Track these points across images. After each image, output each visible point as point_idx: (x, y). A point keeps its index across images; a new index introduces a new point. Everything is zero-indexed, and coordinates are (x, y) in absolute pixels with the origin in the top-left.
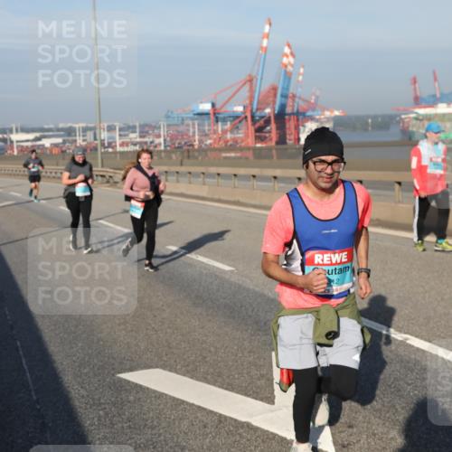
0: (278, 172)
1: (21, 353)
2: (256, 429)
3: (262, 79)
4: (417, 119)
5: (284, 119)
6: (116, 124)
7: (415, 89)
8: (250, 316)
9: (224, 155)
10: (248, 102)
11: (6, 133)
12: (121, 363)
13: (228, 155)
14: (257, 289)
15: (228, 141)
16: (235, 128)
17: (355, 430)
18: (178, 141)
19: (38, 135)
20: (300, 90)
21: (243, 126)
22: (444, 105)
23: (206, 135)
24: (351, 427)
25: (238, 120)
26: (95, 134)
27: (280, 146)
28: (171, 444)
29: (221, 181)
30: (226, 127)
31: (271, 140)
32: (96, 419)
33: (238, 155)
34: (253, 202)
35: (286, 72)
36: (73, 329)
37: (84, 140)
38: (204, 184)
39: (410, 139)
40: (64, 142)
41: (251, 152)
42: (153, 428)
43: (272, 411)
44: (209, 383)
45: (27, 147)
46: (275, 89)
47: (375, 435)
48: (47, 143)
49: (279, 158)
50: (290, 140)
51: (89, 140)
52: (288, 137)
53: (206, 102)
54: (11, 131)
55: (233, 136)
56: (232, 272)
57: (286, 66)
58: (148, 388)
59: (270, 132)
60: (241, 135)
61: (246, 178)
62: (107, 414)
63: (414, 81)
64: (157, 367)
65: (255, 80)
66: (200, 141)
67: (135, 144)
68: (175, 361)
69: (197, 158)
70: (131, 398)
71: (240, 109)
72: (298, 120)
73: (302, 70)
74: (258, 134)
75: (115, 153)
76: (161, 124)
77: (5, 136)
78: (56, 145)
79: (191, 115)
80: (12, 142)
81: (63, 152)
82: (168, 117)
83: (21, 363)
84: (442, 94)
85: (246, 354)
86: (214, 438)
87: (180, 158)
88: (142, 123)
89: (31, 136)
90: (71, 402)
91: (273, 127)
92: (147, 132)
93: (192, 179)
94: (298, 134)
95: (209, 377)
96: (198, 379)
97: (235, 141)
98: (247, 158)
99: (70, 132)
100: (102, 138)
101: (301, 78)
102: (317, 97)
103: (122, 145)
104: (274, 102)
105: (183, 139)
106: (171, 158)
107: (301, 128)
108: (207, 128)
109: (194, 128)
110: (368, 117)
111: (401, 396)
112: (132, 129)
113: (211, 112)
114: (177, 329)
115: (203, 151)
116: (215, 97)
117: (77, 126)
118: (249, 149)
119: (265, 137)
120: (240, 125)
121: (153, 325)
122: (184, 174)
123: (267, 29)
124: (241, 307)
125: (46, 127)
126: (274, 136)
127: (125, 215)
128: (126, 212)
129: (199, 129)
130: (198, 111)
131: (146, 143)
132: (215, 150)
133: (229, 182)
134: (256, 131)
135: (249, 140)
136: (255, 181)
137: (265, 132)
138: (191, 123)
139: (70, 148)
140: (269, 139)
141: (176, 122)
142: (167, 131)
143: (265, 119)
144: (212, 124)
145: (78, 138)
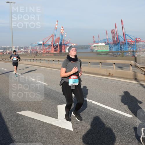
0: (59, 59)
2: (53, 125)
3: (56, 35)
4: (94, 46)
5: (62, 46)
6: (17, 47)
7: (94, 39)
8: (52, 97)
9: (46, 55)
10: (52, 41)
12: (18, 109)
13: (47, 55)
14: (54, 89)
15: (47, 51)
16: (49, 48)
17: (78, 124)
20: (65, 39)
21: (51, 48)
22: (101, 43)
23: (41, 50)
24: (77, 124)
25: (50, 46)
26: (12, 49)
27: (60, 53)
28: (31, 130)
29: (45, 62)
30: (46, 48)
32: (11, 124)
33: (50, 55)
34: (53, 67)
35: (62, 34)
36: (5, 101)
37: (9, 51)
38: (41, 62)
39: (93, 51)
40: (3, 51)
42: (26, 126)
43: (57, 121)
44: (41, 114)
46: (59, 38)
47: (83, 125)
49: (60, 56)
50: (63, 51)
53: (41, 41)
56: (47, 85)
57: (62, 33)
58: (25, 116)
61: (51, 61)
62: (14, 123)
63: (94, 37)
64: (27, 110)
65: (54, 36)
66: (40, 51)
67: (23, 52)
68: (32, 109)
69: (39, 56)
70: (20, 118)
71: (50, 43)
72: (65, 46)
73: (66, 34)
76: (30, 47)
78: (1, 52)
79: (37, 45)
81: (3, 54)
82: (31, 45)
84: (100, 41)
85: (51, 106)
86: (42, 128)
88: (25, 46)
90: (4, 120)
91: (59, 48)
92: (26, 49)
93: (38, 61)
94: (65, 50)
95: (41, 112)
96: (38, 113)
97: (49, 51)
98: (52, 56)
99: (5, 48)
101: (65, 36)
102: (70, 41)
103: (19, 52)
104: (59, 41)
105: (35, 51)
106: (32, 56)
107: (66, 48)
108: (41, 48)
110: (83, 46)
111: (90, 116)
112: (22, 48)
113: (43, 44)
115: (41, 54)
116: (44, 40)
117: (7, 47)
118: (52, 53)
122: (35, 60)
123: (57, 23)
124: (50, 94)
126: (59, 50)
127: (20, 70)
128: (20, 69)
129: (39, 48)
130: (39, 44)
131: (26, 52)
132: (44, 53)
133: (47, 62)
134: (54, 49)
135: (53, 51)
136: (54, 62)
137: (56, 49)
138: (37, 47)
139: (5, 53)
140: (57, 51)
141: (33, 46)
142: (31, 49)
143: (57, 46)
144: (43, 47)
145: (7, 50)
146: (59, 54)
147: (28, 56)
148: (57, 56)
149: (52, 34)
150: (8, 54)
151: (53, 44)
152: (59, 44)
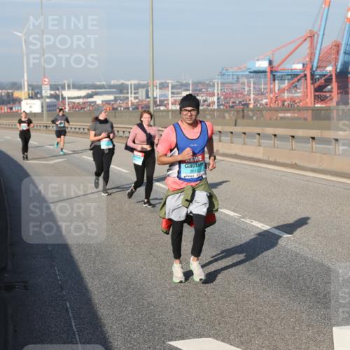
1: (70, 314)
3: (324, 35)
5: (347, 78)
6: (168, 81)
8: (308, 287)
9: (281, 115)
10: (307, 59)
11: (58, 90)
12: (172, 330)
14: (316, 259)
15: (285, 101)
16: (293, 87)
18: (232, 100)
19: (90, 91)
21: (301, 85)
23: (262, 94)
25: (296, 79)
29: (277, 143)
30: (283, 86)
31: (332, 99)
33: (296, 115)
36: (123, 292)
37: (136, 98)
38: (260, 146)
40: (116, 100)
41: (310, 112)
45: (78, 103)
46: (338, 46)
48: (98, 100)
51: (140, 98)
53: (263, 59)
54: (63, 88)
55: (290, 95)
56: (288, 238)
59: (330, 91)
60: (300, 95)
61: (303, 140)
64: (209, 337)
65: (316, 36)
66: (256, 101)
68: (228, 331)
69: (251, 118)
74: (317, 94)
75: (168, 111)
76: (215, 81)
77: (57, 92)
78: (107, 102)
79: (247, 73)
80: (64, 98)
81: (115, 109)
82: (222, 75)
83: (71, 325)
85: (304, 327)
87: (233, 118)
88: (195, 81)
89: (83, 93)
91: (334, 85)
92: (200, 90)
93: (246, 140)
97: (293, 100)
98: (305, 119)
99: (122, 89)
100: (155, 96)
103: (174, 103)
104: (337, 60)
105: (237, 97)
106: (224, 117)
108: (262, 86)
109: (249, 87)
112: (185, 86)
113: (268, 70)
114: (230, 297)
115: (259, 110)
116: (273, 55)
117: (129, 83)
118: (307, 109)
119: (326, 97)
120: (298, 84)
121: (205, 292)
122: (238, 135)
124: (299, 276)
125: (98, 83)
126: (335, 95)
129: (254, 88)
130: (255, 69)
132: (271, 109)
134: (316, 90)
135: (307, 100)
136: (314, 143)
137: (325, 92)
138: (246, 81)
139: (121, 106)
140: (329, 98)
141: (230, 80)
142: (221, 90)
143: (326, 77)
144: (269, 83)
145: (129, 95)
149: (310, 31)
150: (133, 109)
151: (312, 69)
152: (336, 70)
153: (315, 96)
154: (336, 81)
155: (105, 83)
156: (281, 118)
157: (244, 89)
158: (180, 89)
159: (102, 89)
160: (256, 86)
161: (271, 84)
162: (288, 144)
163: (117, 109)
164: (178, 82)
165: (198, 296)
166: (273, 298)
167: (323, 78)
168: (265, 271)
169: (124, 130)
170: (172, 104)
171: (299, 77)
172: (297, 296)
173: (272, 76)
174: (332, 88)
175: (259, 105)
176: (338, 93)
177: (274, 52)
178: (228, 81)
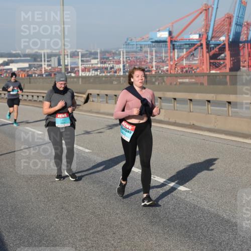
5: (239, 47)
6: (78, 50)
9: (180, 80)
10: (203, 30)
14: (212, 210)
15: (183, 68)
16: (191, 55)
19: (6, 59)
21: (198, 53)
23: (163, 62)
25: (193, 48)
27: (233, 73)
29: (177, 105)
30: (182, 54)
31: (225, 66)
33: (193, 80)
34: (208, 126)
37: (49, 65)
40: (30, 67)
41: (206, 78)
46: (230, 18)
48: (14, 67)
50: (244, 67)
51: (53, 66)
52: (242, 64)
53: (164, 30)
55: (188, 62)
59: (224, 59)
60: (197, 62)
61: (200, 103)
65: (210, 9)
66: (157, 67)
67: (96, 70)
69: (153, 83)
71: (196, 37)
74: (212, 61)
75: (78, 77)
76: (121, 50)
78: (23, 70)
79: (150, 43)
82: (127, 44)
88: (103, 50)
91: (227, 53)
92: (108, 58)
97: (191, 67)
98: (202, 84)
99: (36, 57)
100: (66, 64)
103: (84, 70)
104: (229, 31)
108: (164, 55)
109: (152, 55)
112: (94, 55)
113: (168, 40)
114: (135, 246)
115: (160, 76)
116: (172, 26)
117: (42, 52)
118: (203, 75)
120: (195, 52)
121: (112, 242)
124: (196, 227)
125: (14, 52)
126: (228, 62)
127: (87, 135)
128: (88, 133)
129: (156, 56)
130: (156, 39)
131: (106, 68)
132: (171, 75)
133: (184, 106)
134: (211, 58)
135: (204, 67)
136: (209, 106)
137: (220, 59)
138: (149, 50)
139: (36, 73)
140: (223, 65)
141: (134, 49)
142: (126, 58)
143: (219, 46)
144: (169, 51)
145: (43, 63)
146: (228, 77)
147: (115, 83)
148: (220, 83)
149: (205, 4)
150: (46, 75)
151: (207, 39)
152: (229, 40)
153: (210, 63)
154: (229, 50)
155: (20, 52)
156: (181, 83)
157: (147, 57)
158: (89, 57)
159: (17, 57)
160: (158, 55)
161: (171, 52)
162: (187, 107)
163: (31, 75)
164: (87, 51)
165: (106, 245)
166: (174, 246)
167: (218, 47)
168: (166, 222)
169: (38, 94)
170: (83, 71)
171: (196, 46)
172: (195, 244)
173: (171, 46)
174: (225, 56)
175: (160, 72)
176: (231, 61)
177: (173, 23)
178: (132, 50)
